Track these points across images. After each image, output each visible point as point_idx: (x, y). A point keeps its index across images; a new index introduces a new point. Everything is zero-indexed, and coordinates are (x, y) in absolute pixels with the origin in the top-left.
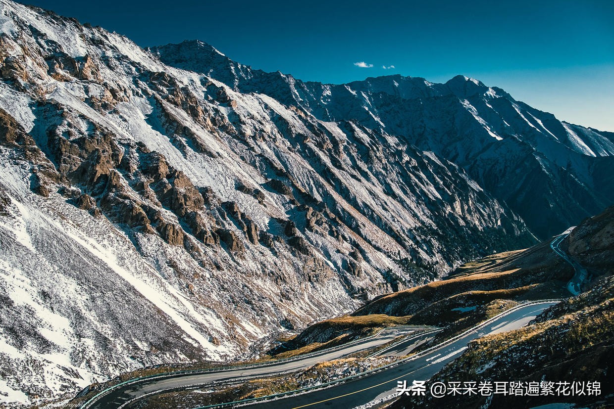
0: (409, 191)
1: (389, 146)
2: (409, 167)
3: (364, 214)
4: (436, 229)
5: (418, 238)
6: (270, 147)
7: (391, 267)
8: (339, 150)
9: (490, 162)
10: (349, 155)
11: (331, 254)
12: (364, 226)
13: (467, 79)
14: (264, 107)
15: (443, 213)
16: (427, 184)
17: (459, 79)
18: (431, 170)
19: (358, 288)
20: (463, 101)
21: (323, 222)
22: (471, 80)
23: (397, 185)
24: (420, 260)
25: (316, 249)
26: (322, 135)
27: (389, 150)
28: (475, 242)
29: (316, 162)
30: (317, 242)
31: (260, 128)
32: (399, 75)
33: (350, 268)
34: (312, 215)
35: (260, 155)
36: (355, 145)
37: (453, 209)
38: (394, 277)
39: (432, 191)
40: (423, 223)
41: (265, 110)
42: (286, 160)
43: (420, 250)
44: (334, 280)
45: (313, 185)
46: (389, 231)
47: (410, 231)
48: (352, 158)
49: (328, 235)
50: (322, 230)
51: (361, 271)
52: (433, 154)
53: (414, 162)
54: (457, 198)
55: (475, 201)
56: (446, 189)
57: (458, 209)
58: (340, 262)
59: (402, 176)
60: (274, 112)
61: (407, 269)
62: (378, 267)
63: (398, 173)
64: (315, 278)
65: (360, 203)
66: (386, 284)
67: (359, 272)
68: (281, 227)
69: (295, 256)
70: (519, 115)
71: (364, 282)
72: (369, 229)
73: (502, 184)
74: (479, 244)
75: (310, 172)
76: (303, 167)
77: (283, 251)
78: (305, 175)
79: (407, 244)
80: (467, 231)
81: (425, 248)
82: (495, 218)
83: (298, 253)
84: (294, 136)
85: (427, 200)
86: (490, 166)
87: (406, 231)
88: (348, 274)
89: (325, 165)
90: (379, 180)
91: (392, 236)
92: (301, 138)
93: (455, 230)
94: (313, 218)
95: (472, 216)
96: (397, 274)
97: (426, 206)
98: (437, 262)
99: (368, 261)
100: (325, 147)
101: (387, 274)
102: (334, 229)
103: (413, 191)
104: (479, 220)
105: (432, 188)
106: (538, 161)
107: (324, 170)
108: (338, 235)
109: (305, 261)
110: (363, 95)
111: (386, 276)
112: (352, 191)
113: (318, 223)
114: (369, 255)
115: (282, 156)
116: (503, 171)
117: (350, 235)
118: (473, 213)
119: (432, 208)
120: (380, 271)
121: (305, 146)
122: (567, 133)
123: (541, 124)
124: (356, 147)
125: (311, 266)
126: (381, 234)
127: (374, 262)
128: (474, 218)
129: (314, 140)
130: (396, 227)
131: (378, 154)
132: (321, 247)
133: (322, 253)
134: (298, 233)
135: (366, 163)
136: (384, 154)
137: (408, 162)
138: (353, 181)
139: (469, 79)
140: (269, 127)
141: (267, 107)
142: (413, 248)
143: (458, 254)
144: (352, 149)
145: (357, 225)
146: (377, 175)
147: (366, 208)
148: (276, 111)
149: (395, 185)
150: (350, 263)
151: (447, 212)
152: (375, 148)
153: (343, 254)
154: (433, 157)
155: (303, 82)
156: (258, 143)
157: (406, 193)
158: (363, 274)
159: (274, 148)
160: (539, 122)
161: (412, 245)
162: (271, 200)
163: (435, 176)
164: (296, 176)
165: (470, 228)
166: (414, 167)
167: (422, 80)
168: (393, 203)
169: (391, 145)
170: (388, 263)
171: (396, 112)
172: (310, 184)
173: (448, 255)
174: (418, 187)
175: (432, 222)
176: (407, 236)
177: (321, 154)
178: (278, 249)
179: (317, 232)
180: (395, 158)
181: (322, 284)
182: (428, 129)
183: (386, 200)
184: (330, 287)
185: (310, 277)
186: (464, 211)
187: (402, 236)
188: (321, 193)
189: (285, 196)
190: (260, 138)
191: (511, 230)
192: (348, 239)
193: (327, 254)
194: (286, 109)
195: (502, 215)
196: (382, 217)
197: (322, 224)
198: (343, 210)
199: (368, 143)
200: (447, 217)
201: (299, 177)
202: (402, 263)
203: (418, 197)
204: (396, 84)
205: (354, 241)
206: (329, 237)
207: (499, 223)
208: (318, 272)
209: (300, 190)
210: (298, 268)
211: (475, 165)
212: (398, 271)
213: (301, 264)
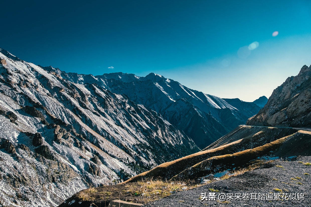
0: (131, 125)
1: (117, 100)
2: (130, 111)
3: (103, 136)
4: (149, 146)
5: (139, 150)
6: (32, 92)
7: (123, 168)
8: (85, 99)
9: (172, 113)
10: (92, 103)
11: (75, 159)
12: (102, 142)
13: (156, 75)
14: (30, 70)
15: (152, 137)
16: (141, 121)
17: (152, 74)
18: (143, 113)
19: (98, 185)
20: (156, 83)
21: (68, 137)
22: (158, 75)
23: (124, 121)
24: (142, 163)
25: (62, 156)
26: (73, 90)
27: (117, 102)
28: (172, 152)
29: (68, 104)
30: (63, 151)
31: (24, 79)
32: (121, 73)
33: (91, 169)
34: (59, 131)
35: (21, 94)
36: (96, 97)
37: (157, 134)
38: (125, 174)
39: (144, 124)
40: (141, 142)
41: (31, 71)
42: (44, 100)
43: (141, 157)
44: (77, 179)
45: (64, 116)
46: (120, 146)
47: (134, 145)
48: (94, 105)
49: (72, 146)
50: (68, 142)
51: (100, 171)
52: (143, 106)
53: (133, 109)
54: (159, 128)
55: (168, 130)
56: (152, 123)
57: (160, 134)
58: (82, 165)
59: (126, 116)
60: (38, 73)
61: (134, 169)
62: (113, 168)
63: (123, 115)
64: (59, 179)
65: (100, 129)
66: (120, 180)
67: (98, 172)
68: (29, 139)
69: (39, 160)
70: (184, 90)
71: (102, 179)
72: (106, 144)
73: (180, 124)
74: (174, 154)
75: (62, 108)
76: (57, 105)
77: (26, 157)
78: (59, 110)
79: (132, 153)
80: (167, 147)
81: (144, 156)
82: (180, 140)
83: (42, 158)
84: (52, 88)
85: (142, 130)
86: (172, 115)
87: (131, 146)
88: (89, 174)
89: (75, 106)
90: (112, 118)
91: (122, 149)
92: (57, 89)
93: (160, 146)
94: (60, 134)
95: (168, 138)
96: (128, 172)
97: (142, 133)
98: (152, 165)
99: (106, 165)
100: (75, 96)
101: (120, 173)
102: (78, 141)
103: (134, 125)
104: (172, 141)
105: (144, 123)
106: (196, 111)
107: (74, 109)
108: (81, 145)
109: (49, 165)
110: (102, 80)
111: (119, 174)
112: (94, 121)
113: (65, 137)
114: (107, 161)
115: (41, 97)
116: (179, 117)
117: (92, 147)
118: (168, 137)
119: (145, 134)
120: (115, 171)
121: (60, 94)
122: (206, 98)
123: (194, 94)
124: (96, 99)
125: (55, 168)
126: (114, 147)
127: (110, 165)
128: (169, 139)
129: (67, 91)
130: (124, 143)
131: (111, 103)
132: (67, 155)
133: (68, 159)
134: (45, 143)
135: (104, 108)
136: (114, 104)
137: (129, 109)
138: (94, 116)
139: (157, 75)
140: (32, 80)
141: (33, 69)
142: (137, 156)
143: (164, 159)
144: (94, 99)
145: (98, 142)
146: (110, 115)
147: (104, 132)
148: (39, 72)
149: (122, 121)
150: (91, 166)
151: (154, 136)
152: (109, 100)
153: (85, 159)
154: (143, 107)
155: (66, 72)
156: (22, 88)
157: (129, 126)
158: (102, 174)
159: (35, 92)
160: (193, 93)
161: (136, 154)
162: (24, 121)
163: (145, 116)
164: (51, 110)
165: (168, 145)
166: (133, 111)
167: (133, 75)
168: (122, 130)
169: (118, 99)
170: (121, 165)
171: (120, 89)
172: (62, 115)
173: (158, 160)
174: (136, 122)
175: (146, 142)
176: (132, 149)
177: (72, 100)
178: (22, 155)
179: (63, 144)
180: (121, 106)
181: (66, 184)
182: (138, 98)
183: (117, 129)
184: (73, 186)
185: (53, 178)
186: (164, 135)
187: (129, 149)
188: (70, 121)
189: (37, 118)
190: (24, 85)
191: (188, 146)
192: (90, 150)
193: (72, 160)
194: (48, 73)
195: (182, 138)
196: (115, 138)
197: (68, 138)
198: (87, 132)
199: (104, 97)
200: (154, 139)
201: (54, 111)
202: (131, 165)
203: (137, 128)
204: (120, 77)
205: (95, 151)
206: (74, 148)
207: (182, 143)
208: (61, 174)
209: (52, 117)
210: (42, 171)
211: (165, 115)
212: (128, 170)
213: (44, 168)
